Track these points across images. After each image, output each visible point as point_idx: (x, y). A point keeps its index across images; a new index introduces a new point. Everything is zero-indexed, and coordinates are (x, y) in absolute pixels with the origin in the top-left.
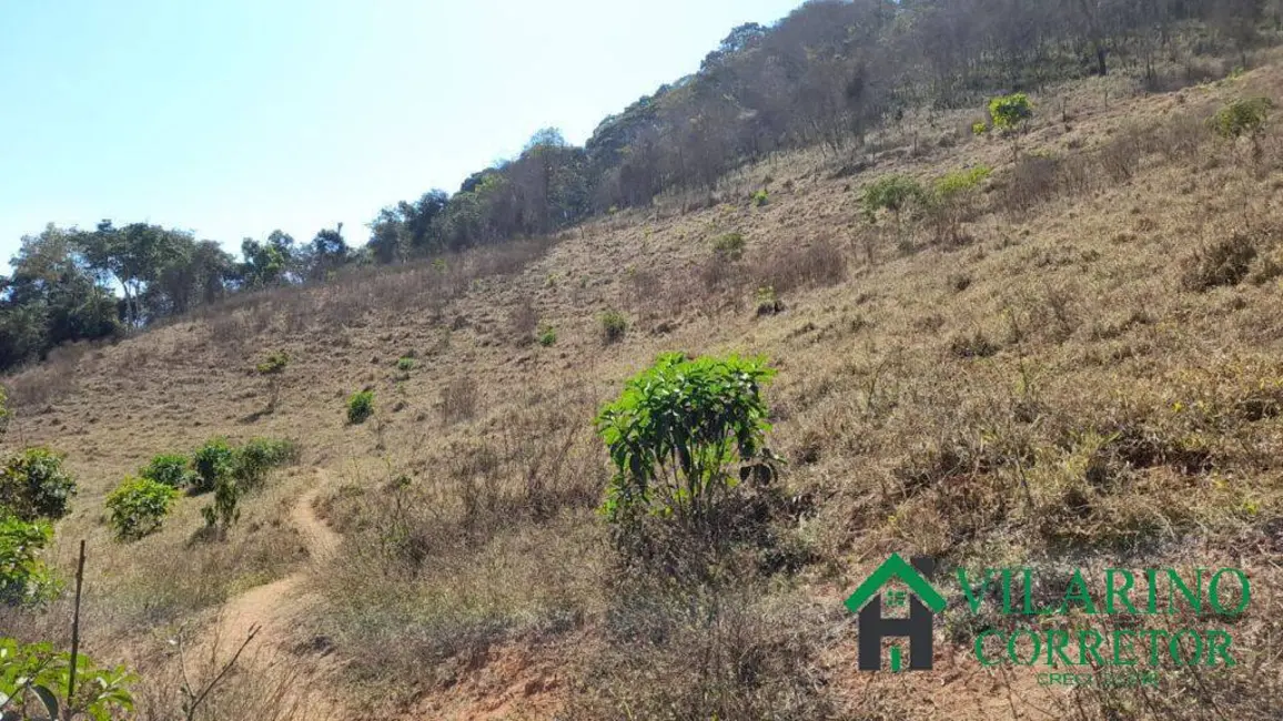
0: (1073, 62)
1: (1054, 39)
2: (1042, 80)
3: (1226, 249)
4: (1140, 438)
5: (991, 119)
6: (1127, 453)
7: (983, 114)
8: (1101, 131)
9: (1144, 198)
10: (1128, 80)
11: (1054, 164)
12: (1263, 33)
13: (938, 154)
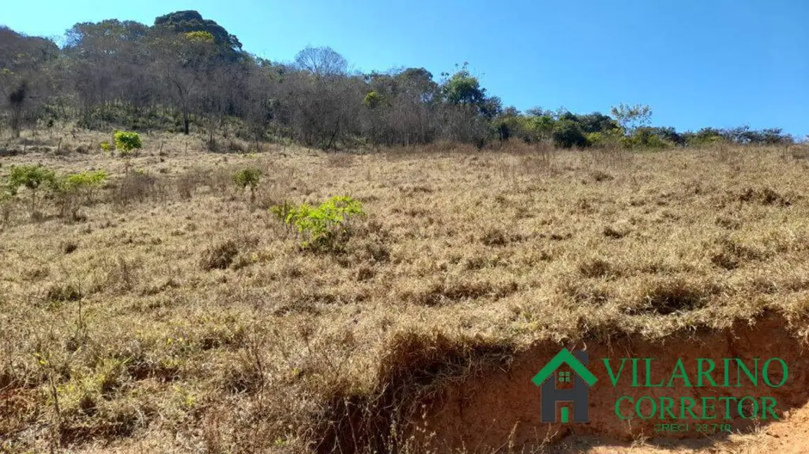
0: (171, 122)
1: (162, 105)
2: (151, 127)
3: (224, 248)
4: (143, 361)
5: (114, 142)
6: (133, 370)
7: (111, 138)
8: (180, 167)
9: (195, 211)
10: (200, 141)
11: (149, 180)
12: (269, 135)
13: (75, 156)
